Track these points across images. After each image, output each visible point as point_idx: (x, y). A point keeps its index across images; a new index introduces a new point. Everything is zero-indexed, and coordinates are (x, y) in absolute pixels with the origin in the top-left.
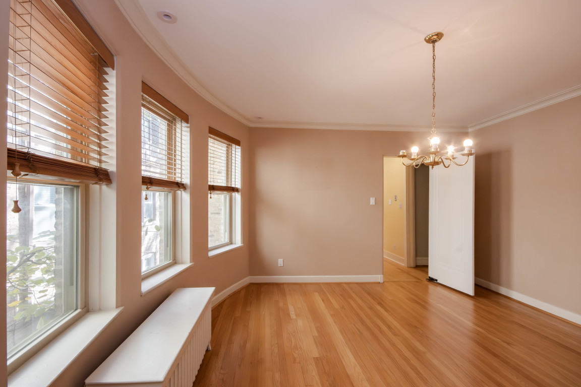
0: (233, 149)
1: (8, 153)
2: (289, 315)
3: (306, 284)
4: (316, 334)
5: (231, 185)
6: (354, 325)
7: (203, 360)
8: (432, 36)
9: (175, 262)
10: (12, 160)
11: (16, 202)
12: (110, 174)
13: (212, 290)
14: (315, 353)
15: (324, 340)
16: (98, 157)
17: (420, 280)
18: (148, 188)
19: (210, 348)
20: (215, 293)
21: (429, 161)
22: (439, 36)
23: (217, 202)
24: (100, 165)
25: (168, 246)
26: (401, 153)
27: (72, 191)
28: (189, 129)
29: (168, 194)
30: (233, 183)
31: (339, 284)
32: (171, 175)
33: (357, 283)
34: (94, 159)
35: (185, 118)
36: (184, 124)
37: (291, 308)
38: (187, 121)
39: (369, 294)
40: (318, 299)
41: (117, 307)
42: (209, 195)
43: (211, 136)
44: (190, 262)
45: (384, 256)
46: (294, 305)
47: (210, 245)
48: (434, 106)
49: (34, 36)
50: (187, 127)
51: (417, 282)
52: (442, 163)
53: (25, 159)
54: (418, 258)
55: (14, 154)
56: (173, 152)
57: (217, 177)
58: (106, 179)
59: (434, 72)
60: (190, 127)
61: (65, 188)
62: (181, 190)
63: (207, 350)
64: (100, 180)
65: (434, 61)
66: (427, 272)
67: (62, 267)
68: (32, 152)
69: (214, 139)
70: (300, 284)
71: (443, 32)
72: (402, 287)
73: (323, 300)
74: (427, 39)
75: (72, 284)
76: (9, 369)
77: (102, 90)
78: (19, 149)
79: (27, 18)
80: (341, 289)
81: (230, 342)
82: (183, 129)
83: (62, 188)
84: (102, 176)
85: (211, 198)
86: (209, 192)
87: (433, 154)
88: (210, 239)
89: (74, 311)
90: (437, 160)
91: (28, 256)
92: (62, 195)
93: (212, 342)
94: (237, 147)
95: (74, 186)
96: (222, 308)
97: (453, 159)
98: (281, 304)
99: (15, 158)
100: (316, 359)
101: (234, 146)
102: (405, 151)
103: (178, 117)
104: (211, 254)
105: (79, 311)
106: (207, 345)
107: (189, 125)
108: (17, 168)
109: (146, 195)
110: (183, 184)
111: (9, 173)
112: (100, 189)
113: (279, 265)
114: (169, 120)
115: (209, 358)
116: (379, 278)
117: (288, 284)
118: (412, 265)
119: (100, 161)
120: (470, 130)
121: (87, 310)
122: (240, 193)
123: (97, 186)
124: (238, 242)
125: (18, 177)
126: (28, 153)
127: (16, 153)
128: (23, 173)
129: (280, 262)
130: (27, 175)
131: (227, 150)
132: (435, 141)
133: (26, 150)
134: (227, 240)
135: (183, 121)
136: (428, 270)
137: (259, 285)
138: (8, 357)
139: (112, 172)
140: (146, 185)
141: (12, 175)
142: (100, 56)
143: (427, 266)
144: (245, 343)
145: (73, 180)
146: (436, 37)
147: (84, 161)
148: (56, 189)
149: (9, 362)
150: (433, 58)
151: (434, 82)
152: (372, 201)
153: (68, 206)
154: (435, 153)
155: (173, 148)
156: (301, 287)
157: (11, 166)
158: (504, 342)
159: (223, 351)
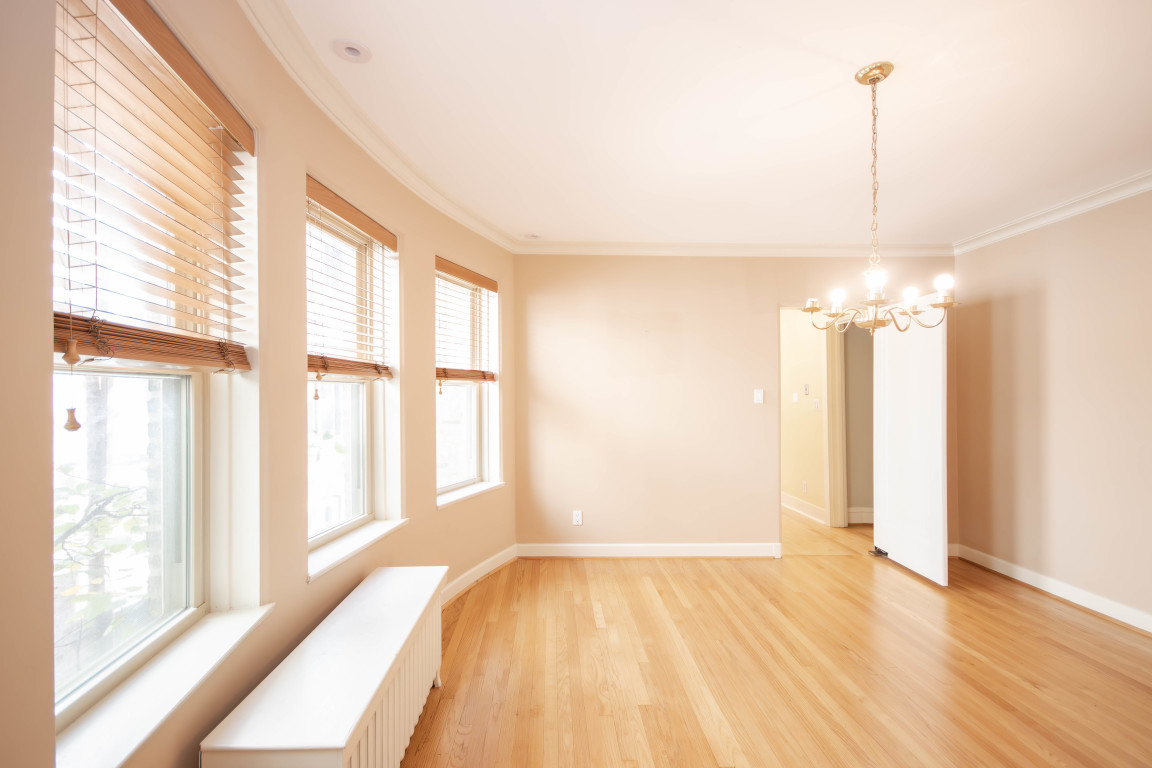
0: (484, 297)
1: (55, 321)
2: (592, 620)
3: (627, 560)
4: (645, 659)
5: (480, 366)
6: (721, 641)
7: (425, 707)
8: (871, 70)
9: (373, 517)
10: (63, 334)
11: (72, 412)
12: (248, 354)
13: (442, 571)
14: (642, 694)
15: (661, 671)
16: (226, 321)
17: (856, 552)
18: (318, 377)
19: (439, 683)
20: (450, 577)
21: (866, 319)
22: (885, 69)
23: (453, 401)
24: (230, 336)
25: (359, 487)
26: (808, 305)
27: (178, 385)
28: (397, 262)
29: (358, 387)
30: (484, 363)
31: (693, 561)
32: (364, 352)
33: (728, 559)
34: (217, 324)
35: (390, 241)
36: (389, 253)
37: (597, 607)
38: (394, 247)
39: (751, 580)
40: (649, 588)
41: (262, 603)
42: (438, 388)
43: (441, 273)
44: (402, 518)
45: (783, 504)
46: (603, 601)
47: (441, 482)
48: (875, 209)
49: (103, 101)
50: (395, 258)
51: (849, 556)
52: (893, 323)
53: (87, 331)
54: (853, 509)
55: (68, 323)
56: (368, 307)
57: (452, 352)
58: (240, 362)
59: (875, 141)
60: (400, 258)
61: (164, 381)
62: (385, 378)
63: (434, 686)
64: (229, 364)
65: (875, 119)
66: (871, 538)
67: (160, 528)
68: (101, 316)
69: (446, 279)
70: (615, 560)
71: (893, 62)
72: (820, 568)
73: (660, 592)
74: (860, 75)
75: (179, 560)
76: (58, 724)
77: (231, 194)
78: (77, 312)
79: (88, 68)
80: (696, 571)
81: (478, 672)
82: (387, 262)
83: (159, 381)
84: (231, 355)
85: (441, 393)
86: (438, 381)
87: (872, 305)
88: (439, 471)
89: (182, 611)
90: (880, 316)
91: (101, 504)
92: (160, 394)
93: (443, 670)
94: (492, 293)
95: (182, 376)
96: (463, 605)
97: (916, 313)
98: (578, 599)
99: (69, 329)
100: (644, 709)
101: (484, 291)
102: (815, 300)
103: (375, 241)
104: (442, 501)
105: (192, 610)
106: (434, 676)
107: (397, 254)
108: (74, 348)
109: (316, 391)
110: (387, 368)
111: (58, 358)
112: (230, 380)
113: (575, 523)
114: (360, 247)
115: (436, 702)
116: (774, 549)
117: (593, 559)
118: (842, 522)
119: (229, 329)
120: (957, 252)
121: (206, 608)
122: (497, 383)
123: (223, 376)
124: (495, 478)
125: (76, 365)
126: (93, 320)
127: (71, 320)
128: (83, 357)
129: (577, 517)
130: (92, 360)
131: (473, 301)
132: (876, 279)
133: (88, 315)
134: (473, 474)
135: (386, 247)
136: (873, 534)
137: (536, 561)
138: (56, 700)
139: (251, 349)
140: (316, 371)
141: (64, 362)
142: (227, 132)
143: (871, 526)
144: (506, 673)
145: (179, 367)
146: (878, 72)
147: (199, 330)
148: (150, 382)
149: (58, 710)
150: (874, 114)
151: (874, 162)
152: (758, 396)
153: (172, 415)
154: (878, 303)
155: (368, 298)
156: (617, 565)
157: (61, 344)
158: (1025, 679)
159: (463, 688)
